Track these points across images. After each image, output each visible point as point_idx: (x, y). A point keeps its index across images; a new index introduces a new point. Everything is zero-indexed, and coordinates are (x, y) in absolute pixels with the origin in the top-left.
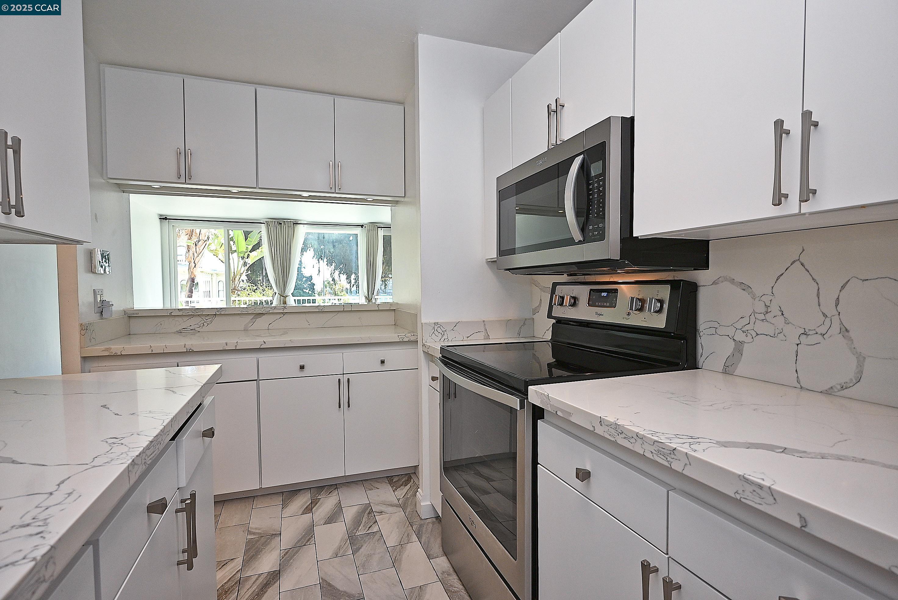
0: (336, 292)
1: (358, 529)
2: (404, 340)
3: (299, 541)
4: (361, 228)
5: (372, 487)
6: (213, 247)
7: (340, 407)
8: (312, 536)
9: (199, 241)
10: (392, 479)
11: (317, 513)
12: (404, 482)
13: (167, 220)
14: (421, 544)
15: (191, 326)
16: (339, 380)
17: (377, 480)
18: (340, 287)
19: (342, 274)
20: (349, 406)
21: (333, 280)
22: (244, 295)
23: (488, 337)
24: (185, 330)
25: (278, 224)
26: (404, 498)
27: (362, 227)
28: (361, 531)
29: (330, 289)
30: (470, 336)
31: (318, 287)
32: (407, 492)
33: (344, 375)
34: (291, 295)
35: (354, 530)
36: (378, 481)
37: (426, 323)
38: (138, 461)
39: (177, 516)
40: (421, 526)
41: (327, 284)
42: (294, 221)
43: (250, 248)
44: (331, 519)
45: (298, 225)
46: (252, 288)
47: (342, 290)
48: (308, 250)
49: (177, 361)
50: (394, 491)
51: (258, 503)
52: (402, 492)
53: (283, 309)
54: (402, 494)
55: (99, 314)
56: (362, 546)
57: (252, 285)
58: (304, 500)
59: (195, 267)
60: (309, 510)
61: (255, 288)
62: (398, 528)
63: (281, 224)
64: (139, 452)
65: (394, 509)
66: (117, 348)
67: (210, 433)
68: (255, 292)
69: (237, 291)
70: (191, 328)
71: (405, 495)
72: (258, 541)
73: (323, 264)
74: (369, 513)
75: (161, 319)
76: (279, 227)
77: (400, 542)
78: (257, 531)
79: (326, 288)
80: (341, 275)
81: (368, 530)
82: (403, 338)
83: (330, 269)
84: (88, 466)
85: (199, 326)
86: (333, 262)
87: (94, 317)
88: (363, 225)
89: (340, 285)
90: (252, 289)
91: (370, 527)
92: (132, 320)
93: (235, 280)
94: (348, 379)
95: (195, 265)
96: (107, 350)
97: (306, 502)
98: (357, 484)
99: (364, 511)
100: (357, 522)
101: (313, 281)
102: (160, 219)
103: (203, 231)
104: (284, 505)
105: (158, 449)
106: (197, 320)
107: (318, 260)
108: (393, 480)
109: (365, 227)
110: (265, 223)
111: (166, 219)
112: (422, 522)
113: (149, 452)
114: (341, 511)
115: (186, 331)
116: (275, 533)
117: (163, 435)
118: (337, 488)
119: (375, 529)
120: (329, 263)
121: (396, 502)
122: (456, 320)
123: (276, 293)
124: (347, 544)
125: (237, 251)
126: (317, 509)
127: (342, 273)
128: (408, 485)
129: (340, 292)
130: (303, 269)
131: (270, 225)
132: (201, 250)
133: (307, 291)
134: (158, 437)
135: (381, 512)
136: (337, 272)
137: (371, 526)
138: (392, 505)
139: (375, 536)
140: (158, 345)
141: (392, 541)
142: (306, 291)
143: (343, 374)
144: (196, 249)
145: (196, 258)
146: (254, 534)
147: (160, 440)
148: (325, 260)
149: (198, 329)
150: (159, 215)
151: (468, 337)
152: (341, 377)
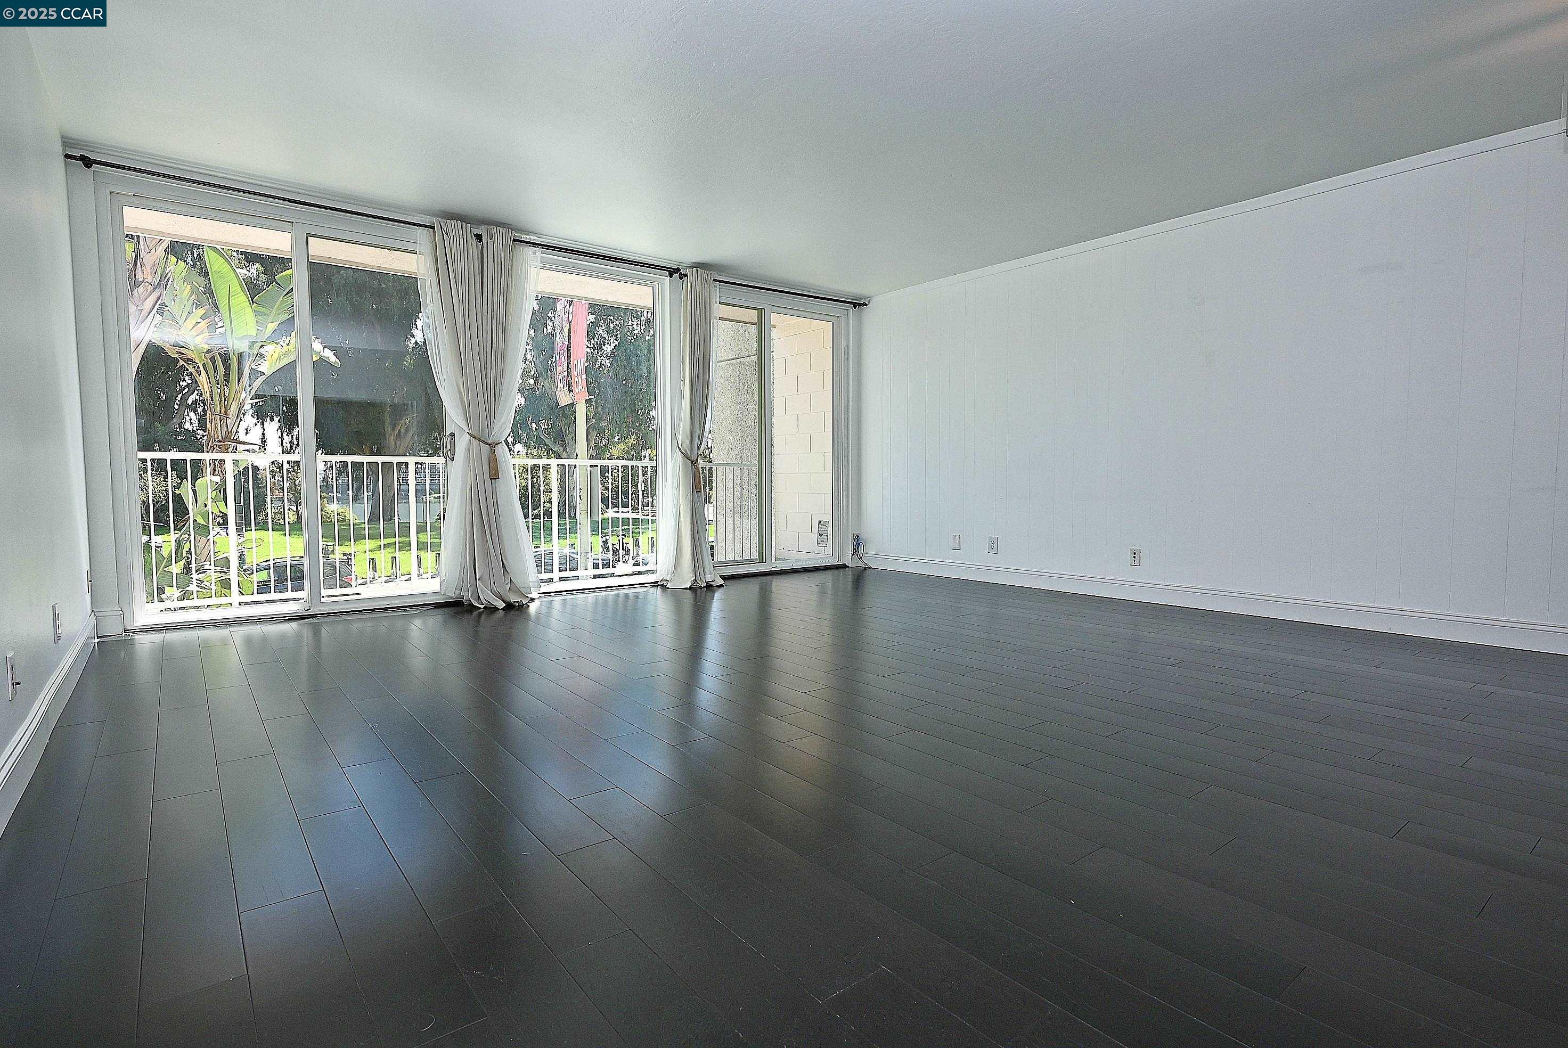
111: (86, 161)
150: (62, 137)
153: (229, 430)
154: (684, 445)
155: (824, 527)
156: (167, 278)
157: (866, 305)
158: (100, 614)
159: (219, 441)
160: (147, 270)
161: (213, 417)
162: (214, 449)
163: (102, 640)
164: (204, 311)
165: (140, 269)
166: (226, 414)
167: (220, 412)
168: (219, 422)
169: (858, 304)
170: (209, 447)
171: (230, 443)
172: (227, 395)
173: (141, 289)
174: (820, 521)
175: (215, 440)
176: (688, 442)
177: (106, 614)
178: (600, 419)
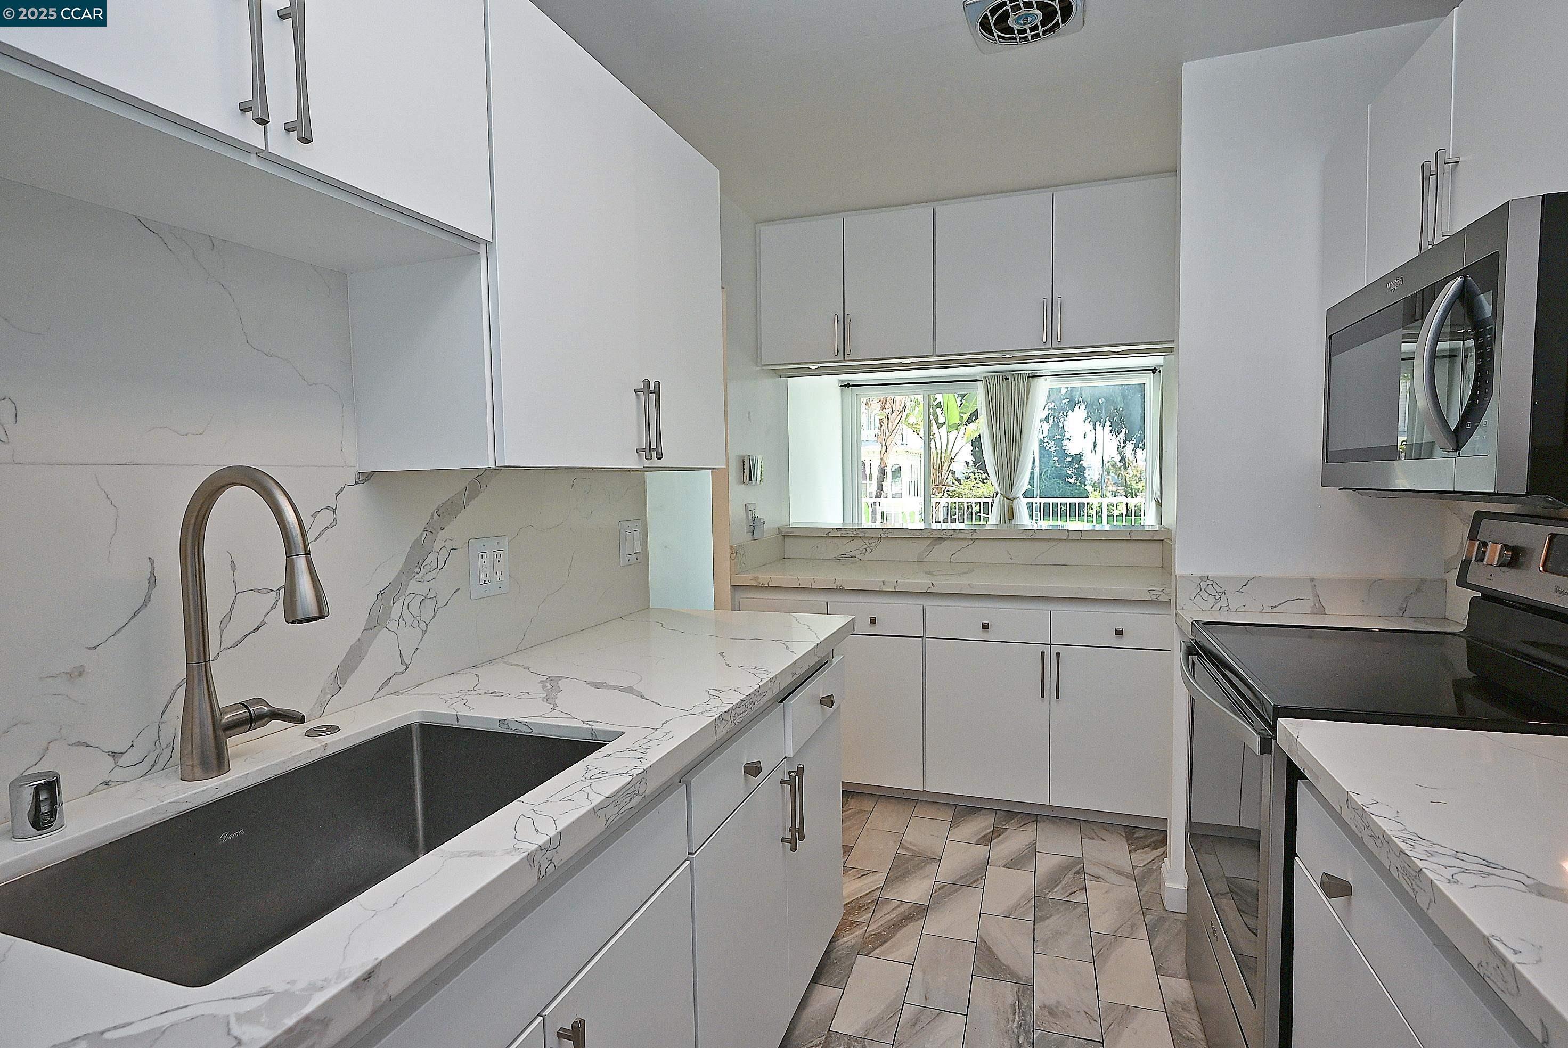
0: (1128, 483)
1: (1052, 889)
2: (1160, 599)
3: (961, 878)
4: (1152, 374)
5: (1094, 835)
6: (912, 420)
7: (1043, 696)
8: (981, 878)
9: (892, 412)
10: (1134, 831)
11: (998, 849)
12: (1153, 842)
13: (850, 387)
14: (1151, 947)
15: (851, 551)
16: (1043, 653)
17: (1107, 826)
18: (1135, 473)
19: (1141, 448)
20: (1058, 697)
21: (1123, 459)
22: (967, 487)
23: (1321, 610)
24: (845, 556)
25: (1003, 380)
26: (1144, 868)
27: (1154, 373)
28: (1056, 894)
29: (1116, 477)
30: (1280, 604)
31: (1093, 473)
32: (1153, 860)
33: (1052, 646)
34: (1021, 497)
35: (1045, 889)
36: (1107, 828)
37: (1183, 577)
38: (727, 717)
39: (783, 789)
40: (1161, 920)
41: (1110, 466)
42: (1030, 372)
43: (966, 417)
44: (1014, 863)
45: (1036, 379)
46: (980, 476)
47: (1140, 478)
48: (1077, 406)
49: (827, 600)
50: (1130, 851)
51: (920, 811)
52: (1143, 858)
53: (971, 534)
54: (1143, 860)
55: (751, 534)
56: (1051, 916)
57: (979, 471)
58: (983, 825)
59: (886, 451)
60: (987, 840)
61: (984, 476)
62: (1118, 909)
63: (1008, 379)
64: (728, 709)
65: (1123, 880)
66: (765, 578)
67: (828, 701)
68: (984, 483)
69: (944, 487)
70: (851, 554)
71: (1148, 863)
72: (908, 860)
73: (1104, 433)
74: (1077, 873)
75: (817, 541)
76: (1004, 385)
77: (1116, 932)
78: (911, 847)
79: (1108, 474)
80: (1138, 450)
81: (1068, 896)
82: (1157, 596)
83: (1116, 441)
84: (686, 713)
85: (860, 552)
86: (1123, 426)
87: (746, 537)
88: (1155, 369)
89: (1136, 469)
90: (979, 478)
91: (1072, 893)
92: (787, 540)
93: (942, 469)
94: (1058, 654)
95: (887, 449)
96: (756, 579)
97: (986, 828)
98: (1070, 823)
99: (1069, 868)
100: (1054, 880)
101: (1084, 463)
102: (841, 386)
103: (898, 398)
104: (954, 824)
105: (751, 708)
106: (858, 544)
107: (1094, 425)
108: (1134, 833)
109: (1160, 372)
110: (982, 381)
111: (848, 385)
112: (1165, 915)
113: (739, 711)
114: (1033, 856)
115: (845, 558)
116: (933, 857)
117: (757, 695)
118: (1037, 821)
119: (1080, 898)
120: (1115, 430)
121: (1129, 869)
122: (1248, 574)
123: (997, 493)
124: (1029, 905)
125: (947, 423)
126: (999, 843)
127: (1139, 447)
128: (1158, 850)
129: (1135, 482)
130: (1065, 442)
131: (991, 383)
132: (894, 426)
133: (1072, 481)
134: (752, 696)
135: (1098, 878)
136: (1130, 446)
137: (1075, 892)
138: (1120, 873)
139: (1075, 908)
140: (806, 577)
141: (1102, 924)
142: (1069, 480)
143: (1050, 644)
144: (888, 425)
145: (889, 437)
146: (907, 849)
147: (754, 700)
148: (1108, 423)
149: (859, 557)
151: (1272, 607)
152: (1046, 649)
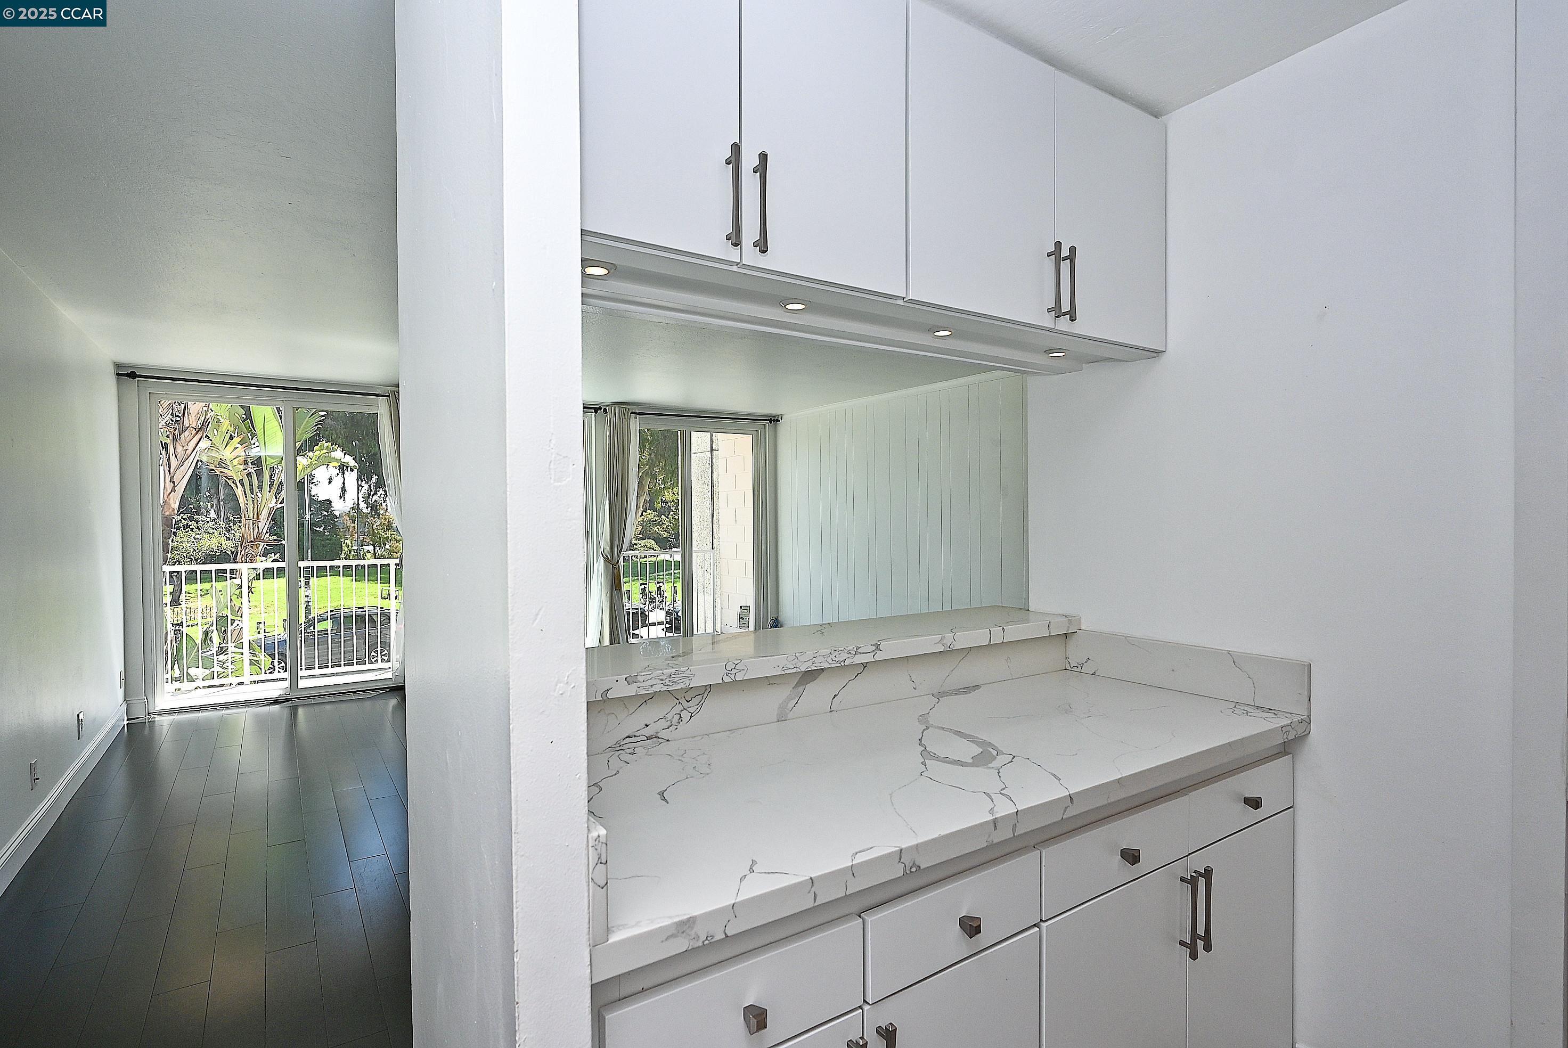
13: (131, 378)
70: (648, 732)
85: (667, 724)
102: (117, 374)
106: (662, 706)
111: (133, 375)
115: (632, 745)
132: (189, 452)
149: (666, 734)
150: (115, 363)
153: (260, 532)
154: (605, 551)
155: (746, 611)
156: (208, 422)
157: (779, 421)
158: (131, 702)
159: (252, 542)
160: (193, 418)
161: (247, 522)
162: (246, 548)
163: (130, 722)
164: (240, 439)
165: (187, 417)
166: (258, 518)
167: (253, 517)
168: (251, 525)
169: (774, 420)
170: (243, 547)
171: (259, 543)
172: (260, 502)
173: (187, 433)
174: (741, 607)
175: (247, 541)
176: (608, 548)
177: (138, 701)
178: (652, 466)
